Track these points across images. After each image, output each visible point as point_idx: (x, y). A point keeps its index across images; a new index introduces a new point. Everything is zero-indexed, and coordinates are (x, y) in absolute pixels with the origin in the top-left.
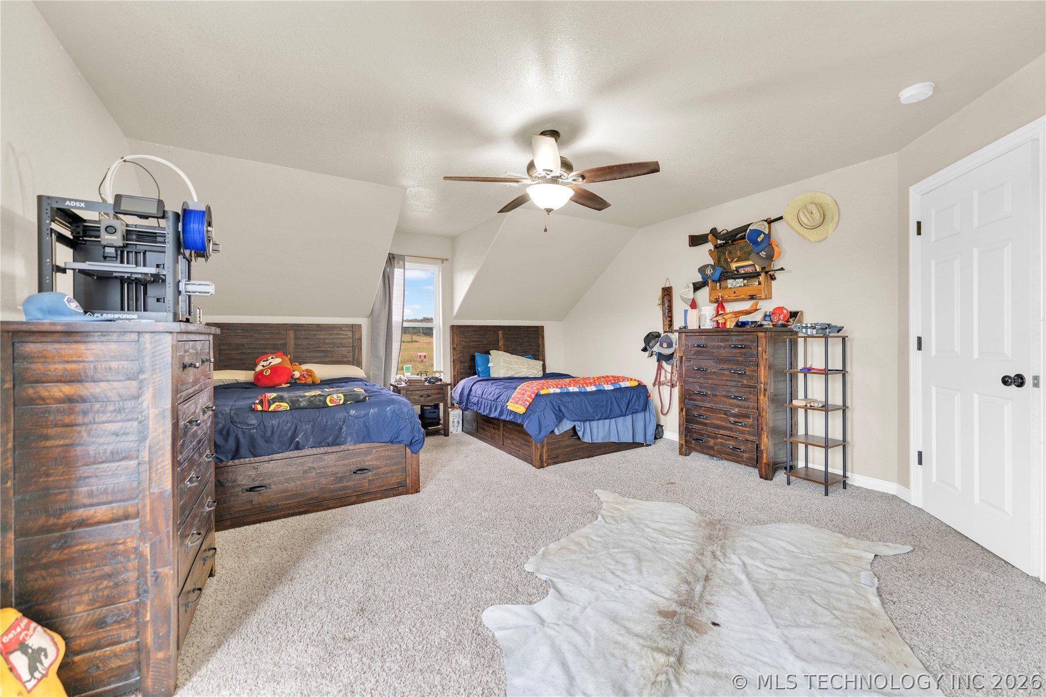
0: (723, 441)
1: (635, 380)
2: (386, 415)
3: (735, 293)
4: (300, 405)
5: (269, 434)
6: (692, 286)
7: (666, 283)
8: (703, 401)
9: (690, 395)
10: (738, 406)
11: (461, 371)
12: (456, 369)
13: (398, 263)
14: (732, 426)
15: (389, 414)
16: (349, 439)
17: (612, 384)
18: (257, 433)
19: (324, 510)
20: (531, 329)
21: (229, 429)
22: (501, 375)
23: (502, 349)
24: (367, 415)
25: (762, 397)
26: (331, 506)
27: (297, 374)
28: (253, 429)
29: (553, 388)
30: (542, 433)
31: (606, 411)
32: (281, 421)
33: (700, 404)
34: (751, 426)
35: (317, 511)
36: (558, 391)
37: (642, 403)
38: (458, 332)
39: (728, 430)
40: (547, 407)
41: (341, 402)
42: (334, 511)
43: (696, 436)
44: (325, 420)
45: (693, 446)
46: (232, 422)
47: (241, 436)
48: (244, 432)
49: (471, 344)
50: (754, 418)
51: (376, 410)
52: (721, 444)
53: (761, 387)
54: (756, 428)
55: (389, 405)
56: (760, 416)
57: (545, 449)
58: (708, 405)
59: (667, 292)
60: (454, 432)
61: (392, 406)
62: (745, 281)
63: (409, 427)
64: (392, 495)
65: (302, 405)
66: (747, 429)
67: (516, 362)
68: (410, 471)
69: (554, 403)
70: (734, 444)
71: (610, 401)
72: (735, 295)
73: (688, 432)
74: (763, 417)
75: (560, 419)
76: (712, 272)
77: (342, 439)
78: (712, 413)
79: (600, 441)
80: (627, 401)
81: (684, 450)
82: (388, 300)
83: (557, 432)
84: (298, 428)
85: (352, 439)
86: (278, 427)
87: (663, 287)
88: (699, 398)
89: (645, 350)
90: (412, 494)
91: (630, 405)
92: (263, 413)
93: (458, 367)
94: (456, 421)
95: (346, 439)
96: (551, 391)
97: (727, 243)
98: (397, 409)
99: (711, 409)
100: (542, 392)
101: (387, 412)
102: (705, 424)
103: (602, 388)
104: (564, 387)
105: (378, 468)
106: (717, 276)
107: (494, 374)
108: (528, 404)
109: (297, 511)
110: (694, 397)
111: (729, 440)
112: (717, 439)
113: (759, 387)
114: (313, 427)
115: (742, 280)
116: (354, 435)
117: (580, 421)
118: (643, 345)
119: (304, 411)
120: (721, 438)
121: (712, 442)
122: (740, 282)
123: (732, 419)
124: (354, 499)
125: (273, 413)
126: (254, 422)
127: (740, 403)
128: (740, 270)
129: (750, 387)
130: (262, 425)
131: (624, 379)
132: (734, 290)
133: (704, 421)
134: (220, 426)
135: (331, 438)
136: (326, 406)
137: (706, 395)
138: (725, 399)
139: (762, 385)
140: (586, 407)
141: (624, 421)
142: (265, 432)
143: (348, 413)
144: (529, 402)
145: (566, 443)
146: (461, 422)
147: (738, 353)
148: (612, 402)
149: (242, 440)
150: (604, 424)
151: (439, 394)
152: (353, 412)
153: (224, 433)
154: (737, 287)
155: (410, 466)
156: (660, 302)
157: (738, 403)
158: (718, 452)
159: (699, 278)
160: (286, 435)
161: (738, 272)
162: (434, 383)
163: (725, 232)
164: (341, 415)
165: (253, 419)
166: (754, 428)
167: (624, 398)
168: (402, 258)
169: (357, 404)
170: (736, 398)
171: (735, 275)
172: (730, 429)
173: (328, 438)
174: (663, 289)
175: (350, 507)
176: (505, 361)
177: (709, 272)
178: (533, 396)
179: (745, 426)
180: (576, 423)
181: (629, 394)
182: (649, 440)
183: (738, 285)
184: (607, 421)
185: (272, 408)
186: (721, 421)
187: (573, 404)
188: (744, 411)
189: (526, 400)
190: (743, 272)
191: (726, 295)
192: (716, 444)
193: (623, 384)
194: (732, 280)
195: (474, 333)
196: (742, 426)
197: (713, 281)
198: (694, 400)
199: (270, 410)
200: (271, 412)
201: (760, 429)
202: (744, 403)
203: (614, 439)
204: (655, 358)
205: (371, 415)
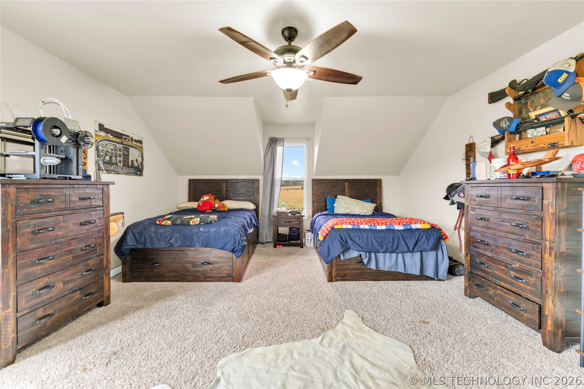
0: (503, 294)
1: (429, 223)
2: (220, 232)
3: (532, 142)
4: (176, 223)
5: (159, 237)
6: (489, 140)
7: (470, 140)
8: (485, 250)
9: (474, 242)
10: (519, 261)
11: (318, 208)
12: (315, 207)
13: (280, 143)
14: (513, 281)
15: (222, 233)
16: (197, 244)
17: (403, 225)
18: (154, 235)
19: (187, 281)
20: (370, 182)
21: (142, 232)
22: (341, 212)
23: (348, 194)
24: (209, 231)
25: (547, 256)
26: (191, 280)
27: (217, 206)
28: (152, 233)
29: (347, 224)
30: (330, 257)
31: (392, 246)
32: (166, 230)
33: (482, 252)
34: (533, 285)
35: (183, 282)
36: (350, 227)
37: (432, 243)
38: (316, 183)
39: (509, 284)
40: (336, 238)
41: (198, 223)
42: (191, 283)
43: (477, 282)
44: (186, 232)
45: (475, 290)
46: (144, 229)
47: (147, 236)
48: (148, 235)
49: (325, 191)
50: (536, 277)
51: (215, 229)
52: (501, 296)
53: (546, 245)
54: (540, 288)
55: (223, 227)
56: (544, 276)
57: (334, 269)
58: (490, 255)
59: (470, 149)
60: (309, 246)
61: (224, 228)
62: (548, 130)
63: (232, 242)
64: (224, 280)
65: (177, 223)
66: (529, 287)
67: (354, 203)
68: (235, 268)
69: (343, 236)
70: (513, 299)
71: (396, 239)
72: (533, 145)
73: (471, 277)
74: (548, 278)
75: (346, 249)
76: (508, 124)
77: (194, 244)
78: (493, 263)
79: (386, 269)
80: (415, 241)
81: (468, 292)
82: (272, 165)
83: (342, 258)
84: (172, 235)
85: (199, 244)
86: (163, 233)
87: (467, 143)
88: (482, 246)
89: (446, 198)
90: (236, 282)
91: (419, 244)
92: (159, 225)
93: (316, 205)
94: (309, 239)
95: (196, 244)
96: (344, 226)
97: (526, 93)
98: (227, 229)
99: (491, 259)
100: (336, 227)
101: (221, 231)
102: (487, 273)
103: (392, 228)
104: (356, 224)
105: (217, 263)
106: (513, 128)
107: (336, 211)
108: (325, 234)
109: (174, 279)
110: (477, 245)
111: (508, 294)
112: (497, 289)
113: (543, 244)
114: (180, 235)
115: (544, 128)
116: (201, 242)
117: (365, 252)
118: (445, 194)
119: (178, 226)
120: (501, 290)
121: (492, 292)
122: (542, 130)
123: (512, 273)
124: (203, 278)
125: (163, 226)
126: (153, 230)
127: (522, 258)
128: (540, 118)
129: (534, 243)
130: (156, 232)
131: (417, 221)
132: (532, 140)
133: (485, 269)
134: (139, 230)
135: (189, 243)
136: (189, 224)
137: (488, 244)
138: (506, 251)
139: (548, 243)
140: (372, 242)
141: (412, 256)
142: (157, 235)
143: (199, 229)
144: (326, 233)
145: (353, 266)
146: (313, 240)
147: (520, 205)
148: (399, 240)
149: (147, 238)
150: (390, 257)
151: (297, 221)
152: (201, 229)
153: (140, 234)
154: (538, 136)
155: (235, 265)
156: (464, 157)
157: (520, 258)
158: (498, 303)
159: (495, 133)
160: (167, 238)
161: (538, 120)
162: (295, 214)
163: (525, 81)
164: (195, 230)
165: (153, 228)
166: (537, 289)
167: (412, 237)
168: (282, 140)
169: (206, 225)
170: (517, 252)
171: (536, 124)
172: (511, 284)
173: (187, 242)
174: (466, 145)
175: (200, 283)
176: (345, 203)
177: (504, 125)
178: (329, 229)
179: (527, 283)
180: (361, 253)
181: (418, 235)
182: (441, 276)
183: (539, 134)
184: (394, 255)
185: (163, 223)
186: (502, 273)
187: (359, 238)
188: (526, 267)
189: (324, 232)
190: (544, 119)
191: (522, 145)
192: (496, 295)
193: (414, 226)
194: (532, 130)
195: (327, 184)
196: (522, 282)
197: (511, 133)
198: (477, 248)
199: (162, 224)
200: (163, 225)
201: (544, 291)
202: (526, 259)
203: (401, 269)
204: (455, 206)
205: (212, 232)
